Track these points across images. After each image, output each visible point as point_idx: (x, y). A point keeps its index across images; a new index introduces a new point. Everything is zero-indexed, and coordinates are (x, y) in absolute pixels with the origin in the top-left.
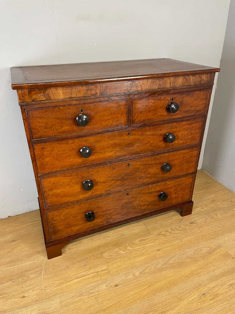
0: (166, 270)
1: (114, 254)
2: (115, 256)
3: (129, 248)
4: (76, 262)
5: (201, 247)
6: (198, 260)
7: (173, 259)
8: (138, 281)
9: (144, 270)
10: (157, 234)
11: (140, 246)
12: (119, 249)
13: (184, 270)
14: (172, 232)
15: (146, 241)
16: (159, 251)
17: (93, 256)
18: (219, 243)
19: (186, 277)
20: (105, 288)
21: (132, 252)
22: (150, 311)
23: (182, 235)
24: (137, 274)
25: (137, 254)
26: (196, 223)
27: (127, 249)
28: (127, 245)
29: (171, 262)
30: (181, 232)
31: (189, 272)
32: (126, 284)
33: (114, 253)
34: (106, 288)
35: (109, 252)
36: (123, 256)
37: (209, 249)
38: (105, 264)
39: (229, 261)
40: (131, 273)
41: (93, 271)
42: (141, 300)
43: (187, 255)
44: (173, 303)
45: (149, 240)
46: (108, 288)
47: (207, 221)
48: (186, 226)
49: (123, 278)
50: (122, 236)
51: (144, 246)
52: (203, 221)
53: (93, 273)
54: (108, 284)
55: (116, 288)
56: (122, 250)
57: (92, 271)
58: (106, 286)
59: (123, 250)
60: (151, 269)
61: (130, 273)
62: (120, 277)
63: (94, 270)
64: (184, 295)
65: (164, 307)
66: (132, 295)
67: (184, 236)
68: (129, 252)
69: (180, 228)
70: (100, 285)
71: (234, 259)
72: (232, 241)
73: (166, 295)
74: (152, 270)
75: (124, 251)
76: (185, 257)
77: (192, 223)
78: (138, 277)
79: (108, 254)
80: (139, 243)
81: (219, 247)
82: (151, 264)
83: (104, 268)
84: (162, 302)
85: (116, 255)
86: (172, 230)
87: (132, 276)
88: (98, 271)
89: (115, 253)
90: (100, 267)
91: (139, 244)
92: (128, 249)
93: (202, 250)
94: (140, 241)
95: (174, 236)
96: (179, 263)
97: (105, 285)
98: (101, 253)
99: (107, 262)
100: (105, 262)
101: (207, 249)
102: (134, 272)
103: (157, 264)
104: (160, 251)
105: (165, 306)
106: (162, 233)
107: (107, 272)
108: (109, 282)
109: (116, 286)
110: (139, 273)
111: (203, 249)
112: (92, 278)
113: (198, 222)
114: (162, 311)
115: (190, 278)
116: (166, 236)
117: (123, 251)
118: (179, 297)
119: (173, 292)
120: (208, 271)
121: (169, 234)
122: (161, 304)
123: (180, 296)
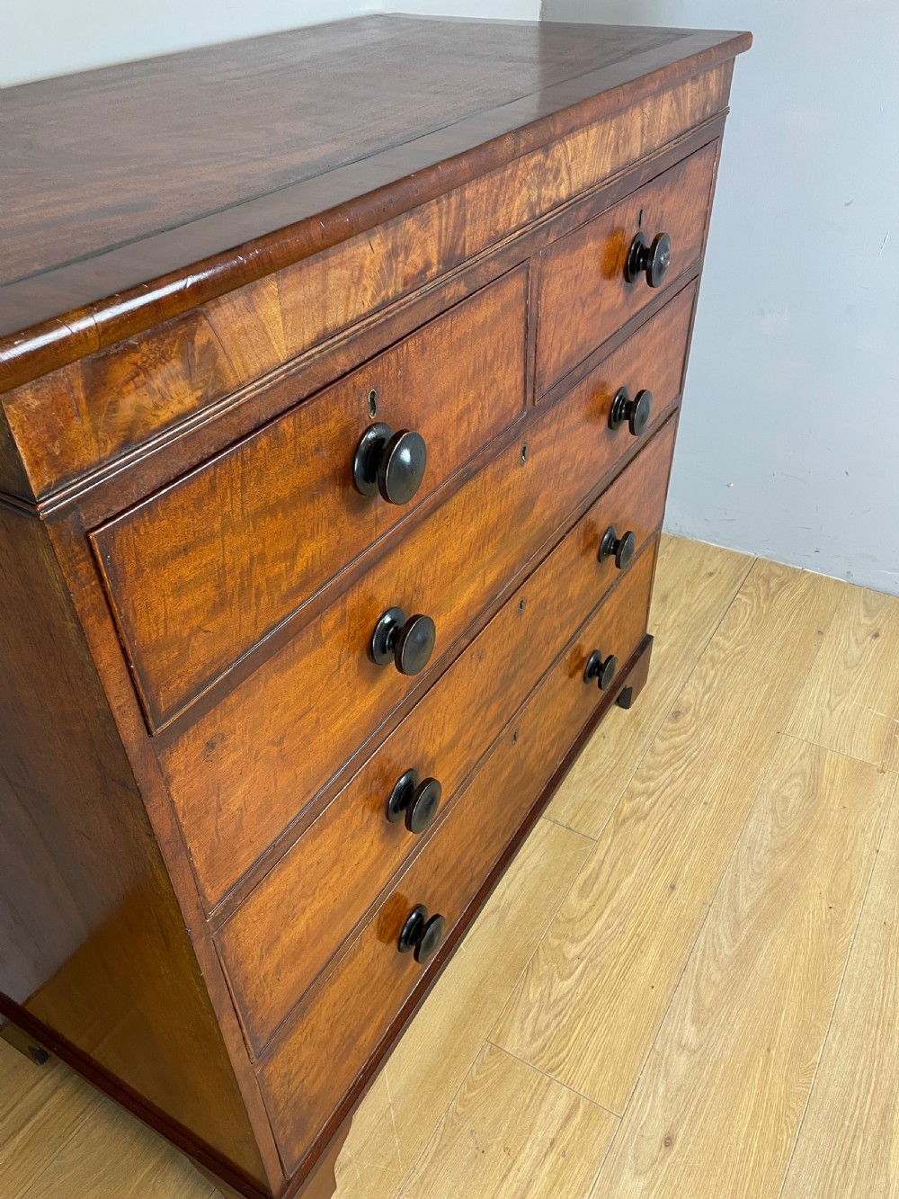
0: (761, 949)
1: (544, 1019)
2: (554, 1025)
3: (573, 950)
4: (426, 1171)
5: (774, 787)
6: (807, 841)
7: (742, 891)
8: (716, 1061)
9: (698, 1001)
10: (610, 824)
11: (602, 912)
12: (540, 979)
13: (807, 908)
14: (651, 790)
15: (602, 879)
16: (677, 892)
17: (471, 1088)
18: (806, 740)
19: (830, 927)
20: (641, 1185)
21: (599, 959)
22: (852, 1142)
23: (686, 779)
24: (690, 1034)
25: (620, 954)
26: (687, 710)
27: (570, 956)
28: (556, 942)
29: (745, 905)
30: (676, 770)
31: (824, 906)
32: (693, 1108)
33: (539, 1013)
34: (641, 1183)
35: (517, 1024)
36: (582, 999)
37: (797, 780)
38: (549, 1084)
39: (882, 788)
40: (671, 1047)
41: (530, 1152)
42: (792, 1127)
43: (765, 843)
44: (880, 1054)
45: (606, 868)
46: (650, 1174)
47: (708, 682)
48: (671, 737)
49: (661, 1090)
50: (502, 918)
51: (614, 903)
52: (701, 691)
53: (539, 1163)
54: (636, 1158)
55: (678, 1152)
56: (556, 975)
57: (527, 1157)
58: (637, 1173)
59: (560, 975)
60: (713, 978)
61: (666, 1054)
62: (647, 1096)
63: (531, 1147)
64: (883, 999)
65: (871, 1091)
66: (748, 1135)
67: (697, 779)
68: (586, 968)
69: (660, 758)
70: (610, 1189)
71: (886, 774)
72: (831, 714)
73: (841, 1043)
74: (721, 981)
75: (568, 977)
76: (765, 854)
77: (676, 715)
78: (705, 1046)
79: (522, 1029)
80: (586, 904)
81: (818, 755)
82: (698, 958)
83: (562, 1106)
84: (854, 1078)
85: (553, 1013)
86: (643, 782)
87: (683, 1058)
88: (552, 1136)
89: (540, 1007)
90: (541, 1116)
91: (591, 908)
92: (573, 959)
93: (786, 799)
94: (583, 892)
95: (669, 801)
96: (771, 890)
97: (627, 1174)
98: (496, 1049)
99: (552, 1070)
100: (540, 1075)
101: (796, 785)
102: (676, 1036)
103: (713, 946)
104: (679, 886)
105: (870, 1085)
106: (624, 812)
107: (585, 1112)
108: (631, 1152)
109: (668, 1142)
110: (693, 1029)
111: (786, 793)
112: (556, 1188)
113: (692, 702)
114: (877, 1110)
115: (844, 925)
116: (647, 815)
117: (564, 978)
118: (876, 1019)
119: (845, 1014)
120: (865, 862)
121: (648, 803)
122: (856, 1087)
123: (877, 1014)
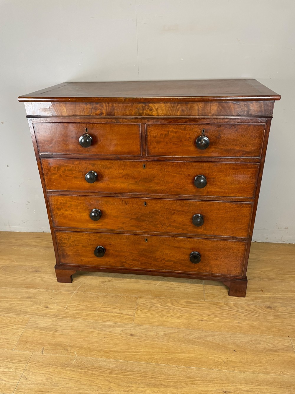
0: (197, 346)
1: (149, 304)
2: (148, 306)
3: (169, 304)
4: (107, 296)
7: (213, 338)
8: (157, 341)
9: (171, 334)
10: (212, 302)
11: (183, 307)
12: (158, 301)
13: (219, 355)
15: (193, 305)
16: (201, 322)
17: (127, 297)
18: (292, 345)
19: (217, 363)
21: (170, 310)
22: (150, 377)
23: (244, 316)
24: (161, 334)
25: (174, 314)
26: (275, 310)
27: (167, 304)
28: (169, 300)
29: (209, 339)
30: (246, 312)
31: (224, 360)
32: (142, 338)
33: (149, 303)
34: (120, 332)
35: (144, 300)
36: (157, 310)
38: (134, 309)
40: (155, 330)
42: (148, 361)
45: (198, 305)
46: (123, 333)
49: (143, 331)
50: (169, 289)
51: (188, 309)
52: (287, 311)
53: (117, 313)
54: (125, 330)
55: (130, 337)
56: (160, 303)
57: (117, 310)
58: (122, 331)
60: (180, 336)
61: (153, 330)
62: (140, 328)
63: (119, 311)
65: (167, 380)
66: (141, 351)
68: (166, 308)
69: (247, 307)
70: (117, 327)
74: (180, 338)
76: (231, 341)
77: (269, 307)
78: (159, 338)
80: (184, 304)
81: (289, 349)
82: (184, 331)
83: (130, 313)
84: (169, 375)
85: (151, 305)
86: (234, 306)
87: (154, 334)
88: (123, 313)
89: (151, 303)
90: (127, 310)
91: (183, 305)
92: (167, 305)
94: (187, 302)
95: (233, 313)
96: (219, 345)
97: (121, 329)
98: (137, 298)
99: (137, 309)
100: (135, 307)
102: (159, 331)
103: (190, 334)
104: (204, 322)
105: (169, 380)
106: (219, 304)
107: (131, 318)
108: (126, 328)
109: (132, 335)
110: (163, 334)
112: (113, 317)
114: (162, 383)
116: (223, 309)
117: (161, 305)
119: (188, 371)
121: (227, 309)
122: (166, 376)
123: (193, 379)
